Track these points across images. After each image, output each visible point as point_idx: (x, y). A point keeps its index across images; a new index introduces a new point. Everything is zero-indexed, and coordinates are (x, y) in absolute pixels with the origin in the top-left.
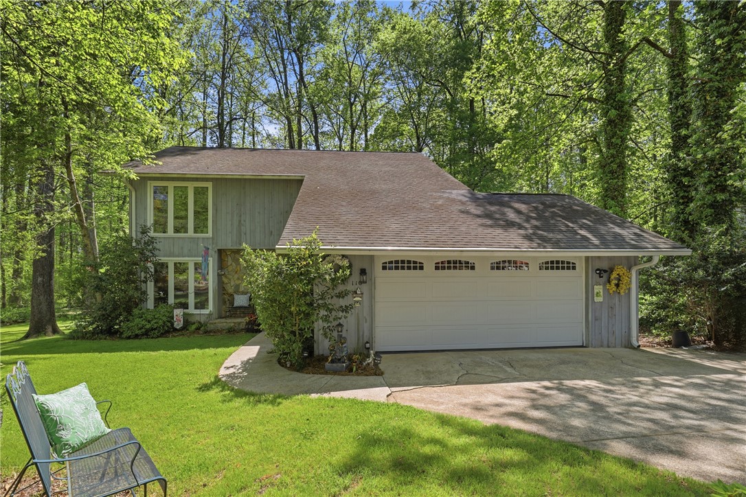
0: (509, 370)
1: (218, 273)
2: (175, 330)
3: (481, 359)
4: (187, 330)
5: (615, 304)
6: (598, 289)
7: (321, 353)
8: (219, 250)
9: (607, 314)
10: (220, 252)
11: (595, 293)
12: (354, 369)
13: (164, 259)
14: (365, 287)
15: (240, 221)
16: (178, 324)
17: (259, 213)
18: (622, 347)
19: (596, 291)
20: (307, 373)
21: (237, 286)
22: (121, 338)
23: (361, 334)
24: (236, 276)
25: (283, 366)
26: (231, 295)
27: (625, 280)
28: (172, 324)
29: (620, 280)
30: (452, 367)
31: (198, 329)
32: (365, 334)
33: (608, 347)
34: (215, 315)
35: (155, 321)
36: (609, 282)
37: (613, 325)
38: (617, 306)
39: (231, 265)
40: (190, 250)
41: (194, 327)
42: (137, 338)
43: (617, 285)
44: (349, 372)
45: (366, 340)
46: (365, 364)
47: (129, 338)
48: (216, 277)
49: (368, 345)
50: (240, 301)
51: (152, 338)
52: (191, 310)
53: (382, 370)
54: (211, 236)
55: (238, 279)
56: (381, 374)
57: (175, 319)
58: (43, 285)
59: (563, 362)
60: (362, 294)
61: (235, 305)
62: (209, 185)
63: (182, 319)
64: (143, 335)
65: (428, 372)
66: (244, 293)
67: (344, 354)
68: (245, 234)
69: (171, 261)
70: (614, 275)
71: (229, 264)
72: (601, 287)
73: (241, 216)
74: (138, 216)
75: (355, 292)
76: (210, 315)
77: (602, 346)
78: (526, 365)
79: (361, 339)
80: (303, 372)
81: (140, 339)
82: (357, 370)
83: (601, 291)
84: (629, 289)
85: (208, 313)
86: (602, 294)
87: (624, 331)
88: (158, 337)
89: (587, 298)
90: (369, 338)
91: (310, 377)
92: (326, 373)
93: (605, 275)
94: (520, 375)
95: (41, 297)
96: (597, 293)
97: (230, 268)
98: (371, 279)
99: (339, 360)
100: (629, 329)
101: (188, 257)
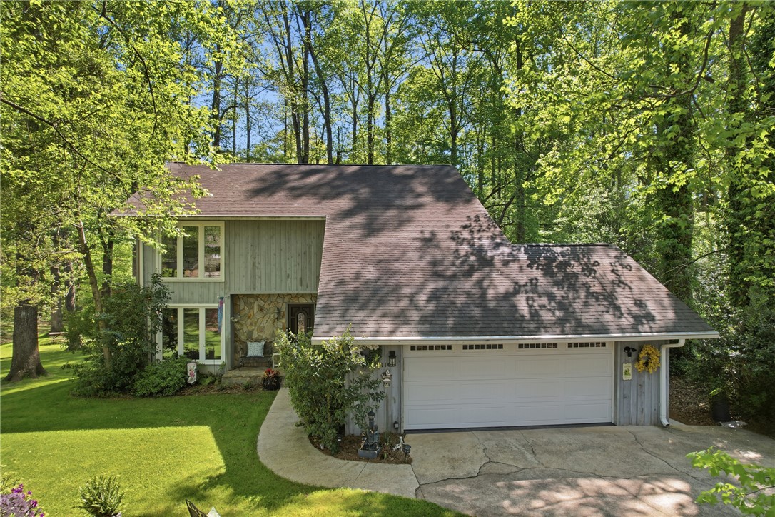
0: (529, 456)
1: (231, 321)
2: (189, 385)
3: (505, 441)
4: (201, 384)
5: (644, 382)
6: (627, 367)
7: (351, 432)
8: (231, 295)
9: (635, 392)
10: (233, 297)
11: (624, 371)
12: (385, 456)
13: (172, 306)
14: (394, 370)
15: (254, 264)
16: (192, 380)
17: (275, 254)
18: (651, 425)
19: (624, 369)
20: (341, 459)
21: (250, 333)
22: (134, 396)
23: (390, 413)
24: (249, 321)
25: (316, 447)
26: (245, 343)
27: (654, 359)
28: (186, 380)
29: (649, 358)
30: (477, 453)
31: (212, 383)
32: (394, 415)
33: (637, 424)
34: (228, 366)
35: (170, 378)
36: (638, 360)
37: (642, 403)
38: (646, 384)
39: (244, 309)
40: (200, 296)
41: (208, 381)
42: (152, 397)
43: (646, 364)
44: (381, 459)
45: (394, 420)
46: (394, 449)
47: (143, 396)
48: (229, 325)
49: (397, 426)
50: (255, 350)
51: (168, 396)
52: (202, 360)
53: (411, 457)
54: (223, 280)
55: (251, 324)
56: (409, 462)
57: (188, 374)
58: (27, 320)
59: (584, 447)
60: (391, 376)
61: (249, 354)
62: (222, 225)
63: (195, 374)
64: (158, 393)
65: (453, 459)
66: (258, 340)
67: (375, 441)
68: (260, 278)
69: (181, 308)
70: (643, 355)
71: (241, 308)
72: (630, 365)
73: (255, 258)
74: (146, 259)
75: (385, 374)
76: (223, 365)
77: (630, 424)
78: (547, 451)
79: (390, 419)
80: (337, 457)
81: (156, 397)
82: (388, 457)
83: (630, 369)
84: (659, 369)
85: (220, 363)
86: (630, 372)
87: (653, 409)
88: (173, 395)
89: (616, 376)
90: (398, 418)
91: (345, 465)
92: (359, 459)
93: (633, 354)
94: (538, 464)
95: (25, 334)
96: (626, 371)
97: (243, 313)
98: (400, 361)
99: (371, 446)
100: (659, 406)
101: (199, 303)
